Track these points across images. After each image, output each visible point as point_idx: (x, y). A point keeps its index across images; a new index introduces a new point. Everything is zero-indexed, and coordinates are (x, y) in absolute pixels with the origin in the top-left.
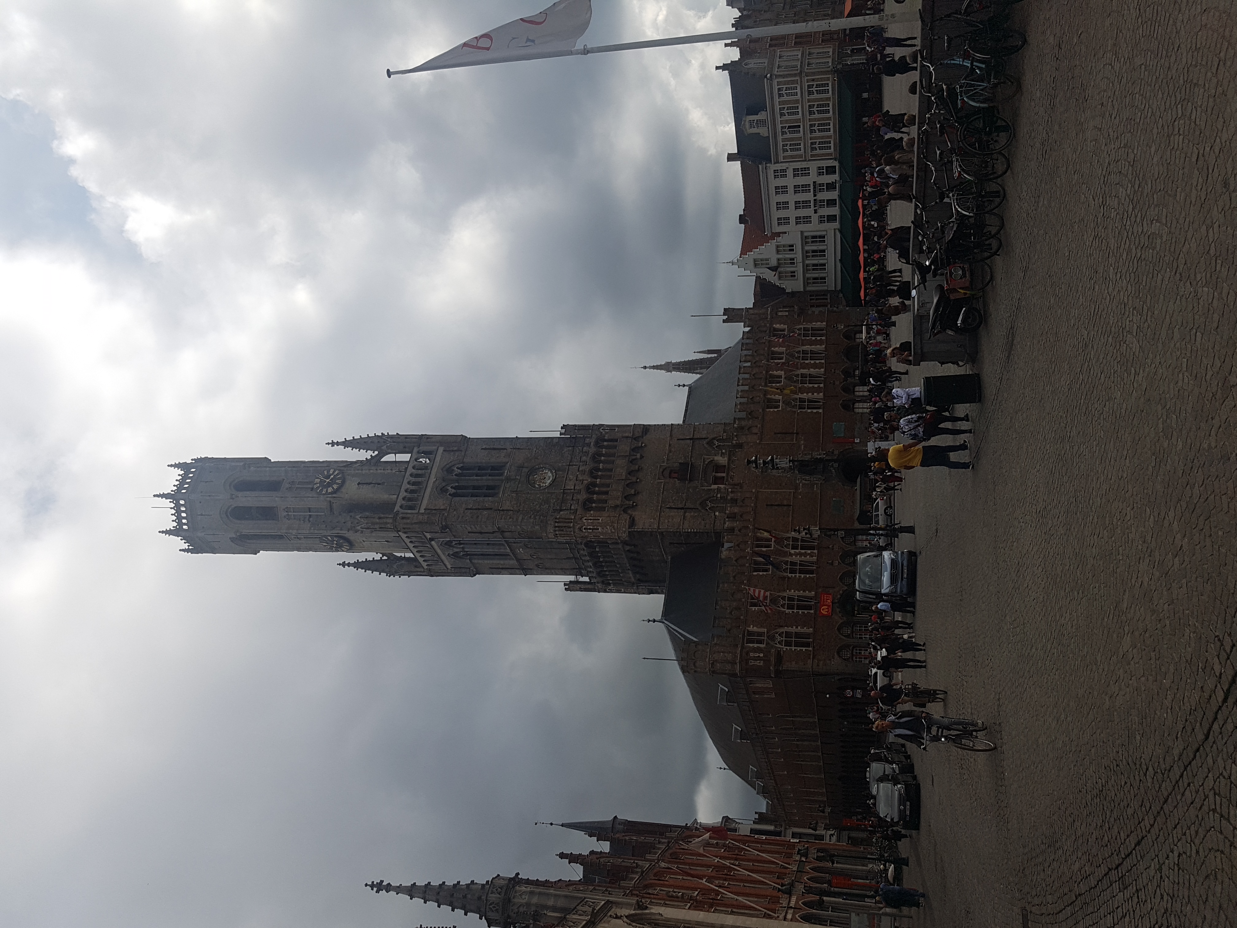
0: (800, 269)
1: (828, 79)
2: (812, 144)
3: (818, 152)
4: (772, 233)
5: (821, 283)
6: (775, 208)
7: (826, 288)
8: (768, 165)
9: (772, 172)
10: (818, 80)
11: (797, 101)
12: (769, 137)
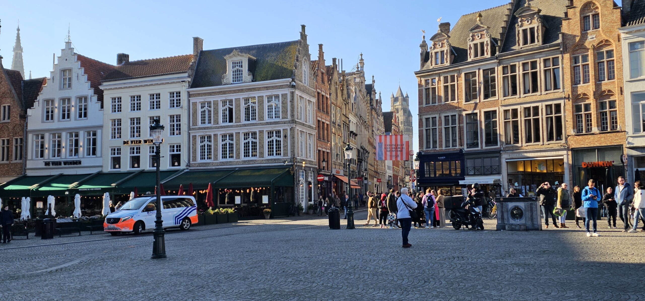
0: (56, 124)
1: (286, 154)
2: (209, 137)
3: (199, 145)
4: (102, 91)
5: (37, 152)
6: (133, 94)
7: (29, 157)
8: (187, 85)
9: (178, 90)
10: (286, 142)
11: (261, 118)
12: (221, 84)
